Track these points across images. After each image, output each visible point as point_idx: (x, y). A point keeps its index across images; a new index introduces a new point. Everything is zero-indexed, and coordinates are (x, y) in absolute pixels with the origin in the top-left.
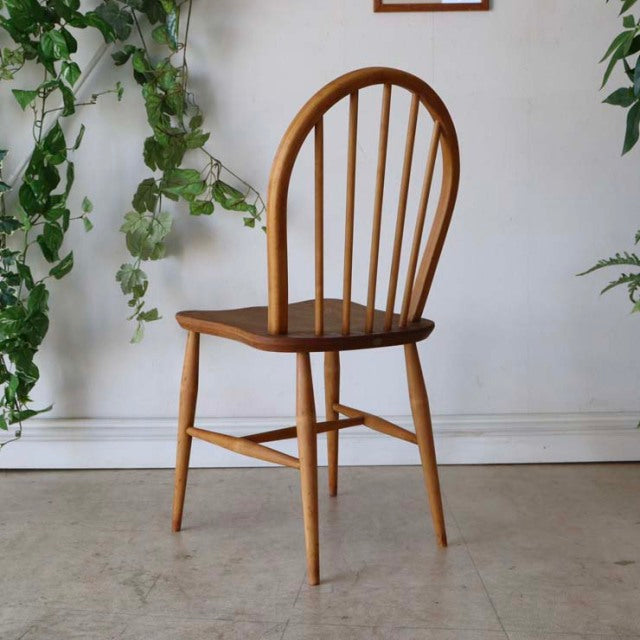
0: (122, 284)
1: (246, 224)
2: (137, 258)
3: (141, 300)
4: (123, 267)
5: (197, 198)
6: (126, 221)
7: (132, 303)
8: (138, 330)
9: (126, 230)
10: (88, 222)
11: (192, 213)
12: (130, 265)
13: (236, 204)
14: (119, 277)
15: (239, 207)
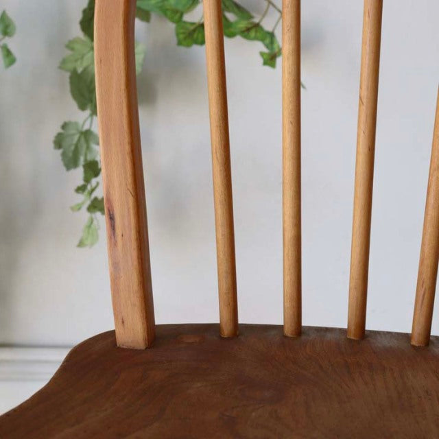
0: (64, 155)
1: (265, 63)
2: (88, 112)
3: (94, 181)
4: (64, 126)
5: (187, 18)
6: (69, 52)
7: (81, 189)
8: (89, 226)
9: (70, 66)
10: (8, 53)
11: (179, 43)
12: (76, 124)
13: (248, 30)
14: (59, 142)
15: (253, 34)
